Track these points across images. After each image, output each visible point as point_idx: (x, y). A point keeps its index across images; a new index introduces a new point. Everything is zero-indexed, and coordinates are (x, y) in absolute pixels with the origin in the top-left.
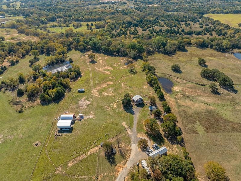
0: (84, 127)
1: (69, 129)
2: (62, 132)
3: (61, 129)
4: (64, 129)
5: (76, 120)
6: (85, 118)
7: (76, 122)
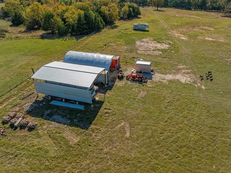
0: (161, 112)
1: (82, 107)
2: (47, 112)
3: (49, 99)
4: (61, 100)
5: (121, 78)
6: (157, 77)
7: (118, 83)
